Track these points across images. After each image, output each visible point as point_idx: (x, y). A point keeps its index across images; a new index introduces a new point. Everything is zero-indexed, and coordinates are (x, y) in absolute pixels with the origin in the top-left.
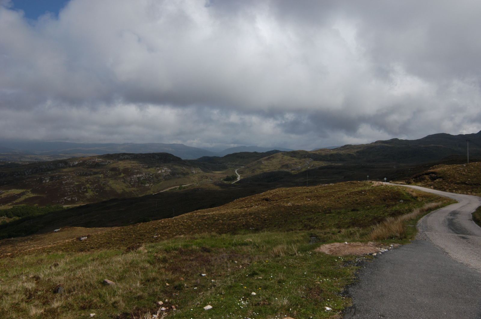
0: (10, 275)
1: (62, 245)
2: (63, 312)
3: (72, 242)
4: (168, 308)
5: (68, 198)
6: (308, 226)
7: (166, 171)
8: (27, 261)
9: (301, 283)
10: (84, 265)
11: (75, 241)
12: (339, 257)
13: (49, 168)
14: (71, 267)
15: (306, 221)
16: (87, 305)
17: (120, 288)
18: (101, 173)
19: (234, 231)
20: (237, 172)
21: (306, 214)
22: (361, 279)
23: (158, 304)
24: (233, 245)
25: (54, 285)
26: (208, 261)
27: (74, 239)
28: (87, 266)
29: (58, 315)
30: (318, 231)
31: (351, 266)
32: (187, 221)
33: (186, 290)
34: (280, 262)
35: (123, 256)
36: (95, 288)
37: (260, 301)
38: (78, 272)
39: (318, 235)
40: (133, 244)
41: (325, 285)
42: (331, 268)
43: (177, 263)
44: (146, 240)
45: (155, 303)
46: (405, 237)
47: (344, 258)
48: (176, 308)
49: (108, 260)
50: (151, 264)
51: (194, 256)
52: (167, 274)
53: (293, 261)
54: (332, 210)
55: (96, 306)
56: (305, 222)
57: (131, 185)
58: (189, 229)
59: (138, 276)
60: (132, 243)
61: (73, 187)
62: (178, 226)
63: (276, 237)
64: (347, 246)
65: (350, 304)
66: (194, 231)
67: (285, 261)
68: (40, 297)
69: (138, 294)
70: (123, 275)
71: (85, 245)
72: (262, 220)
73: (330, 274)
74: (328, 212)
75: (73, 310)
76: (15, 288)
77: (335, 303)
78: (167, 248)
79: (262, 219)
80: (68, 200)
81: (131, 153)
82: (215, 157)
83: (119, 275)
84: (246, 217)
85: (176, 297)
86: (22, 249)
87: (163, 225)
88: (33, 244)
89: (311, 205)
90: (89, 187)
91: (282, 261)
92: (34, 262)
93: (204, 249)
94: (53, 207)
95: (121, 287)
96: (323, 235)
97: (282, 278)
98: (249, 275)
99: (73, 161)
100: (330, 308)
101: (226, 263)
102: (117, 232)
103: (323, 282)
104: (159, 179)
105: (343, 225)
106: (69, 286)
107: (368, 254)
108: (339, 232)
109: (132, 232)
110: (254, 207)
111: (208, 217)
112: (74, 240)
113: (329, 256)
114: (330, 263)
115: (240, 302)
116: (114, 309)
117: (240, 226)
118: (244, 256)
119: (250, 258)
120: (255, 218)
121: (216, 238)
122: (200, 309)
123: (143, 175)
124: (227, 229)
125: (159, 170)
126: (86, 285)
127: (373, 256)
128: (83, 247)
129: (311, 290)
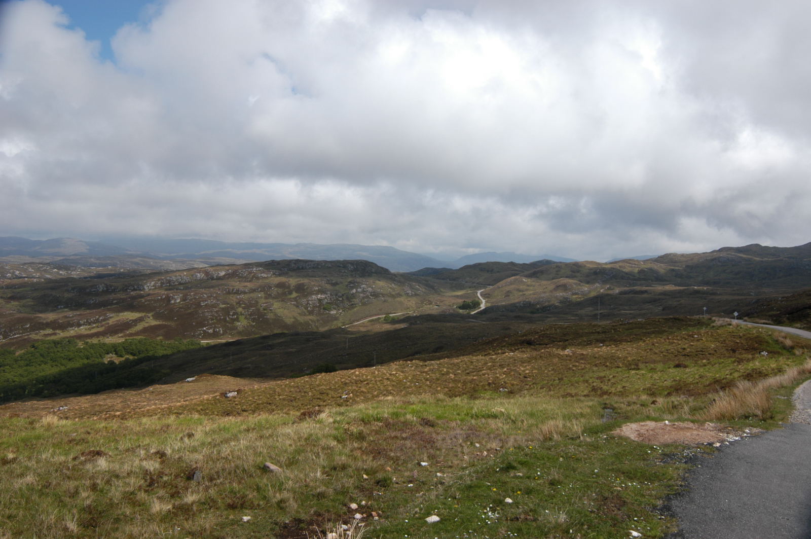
0: (121, 447)
1: (198, 403)
2: (201, 511)
3: (214, 400)
4: (365, 515)
5: (209, 329)
6: (599, 391)
7: (365, 290)
8: (147, 427)
9: (588, 487)
10: (233, 437)
11: (218, 397)
12: (655, 447)
13: (180, 280)
14: (214, 440)
15: (595, 382)
16: (238, 503)
17: (290, 477)
18: (261, 291)
19: (473, 394)
20: (481, 295)
21: (595, 369)
22: (693, 486)
23: (349, 508)
24: (472, 417)
25: (187, 467)
26: (431, 442)
27: (216, 394)
28: (238, 440)
29: (194, 514)
30: (616, 398)
31: (675, 463)
32: (396, 373)
33: (395, 488)
34: (552, 450)
35: (295, 426)
36: (251, 476)
37: (520, 514)
38: (224, 449)
39: (616, 405)
40: (308, 407)
41: (630, 493)
42: (641, 464)
43: (380, 442)
44: (329, 401)
45: (345, 505)
46: (772, 418)
47: (662, 448)
48: (379, 515)
49: (270, 431)
50: (338, 441)
51: (408, 432)
52: (365, 459)
53: (574, 449)
54: (640, 365)
55: (252, 505)
56: (593, 382)
57: (308, 311)
58: (400, 387)
59: (318, 460)
60: (306, 405)
61: (216, 312)
62: (381, 380)
63: (544, 405)
64: (668, 428)
65: (674, 529)
66: (408, 390)
67: (561, 449)
68: (166, 485)
69: (318, 490)
70: (295, 458)
71: (234, 405)
72: (521, 377)
73: (639, 474)
74: (633, 367)
75: (216, 509)
76: (129, 468)
77: (648, 525)
78: (364, 417)
79: (520, 375)
80: (208, 332)
81: (308, 259)
82: (444, 269)
83: (288, 458)
84: (494, 370)
85: (379, 498)
86: (137, 407)
87: (358, 378)
88: (153, 400)
89: (605, 354)
90: (241, 312)
91: (555, 448)
92: (157, 428)
93: (425, 421)
94: (185, 341)
95: (292, 476)
96: (625, 406)
97: (556, 477)
98: (501, 469)
99: (218, 270)
100: (639, 533)
101: (462, 446)
102: (283, 386)
103: (627, 487)
104: (353, 303)
105: (659, 390)
106: (211, 469)
107: (705, 444)
108: (654, 402)
109: (307, 388)
110: (507, 354)
111: (432, 367)
112: (217, 396)
113: (636, 443)
114: (638, 455)
115: (485, 513)
116: (280, 511)
117: (483, 385)
118: (490, 436)
119: (500, 440)
120: (510, 373)
121: (445, 403)
122: (420, 521)
123: (327, 296)
124: (462, 388)
125: (352, 288)
126: (237, 470)
127: (715, 447)
128: (229, 408)
129: (606, 499)
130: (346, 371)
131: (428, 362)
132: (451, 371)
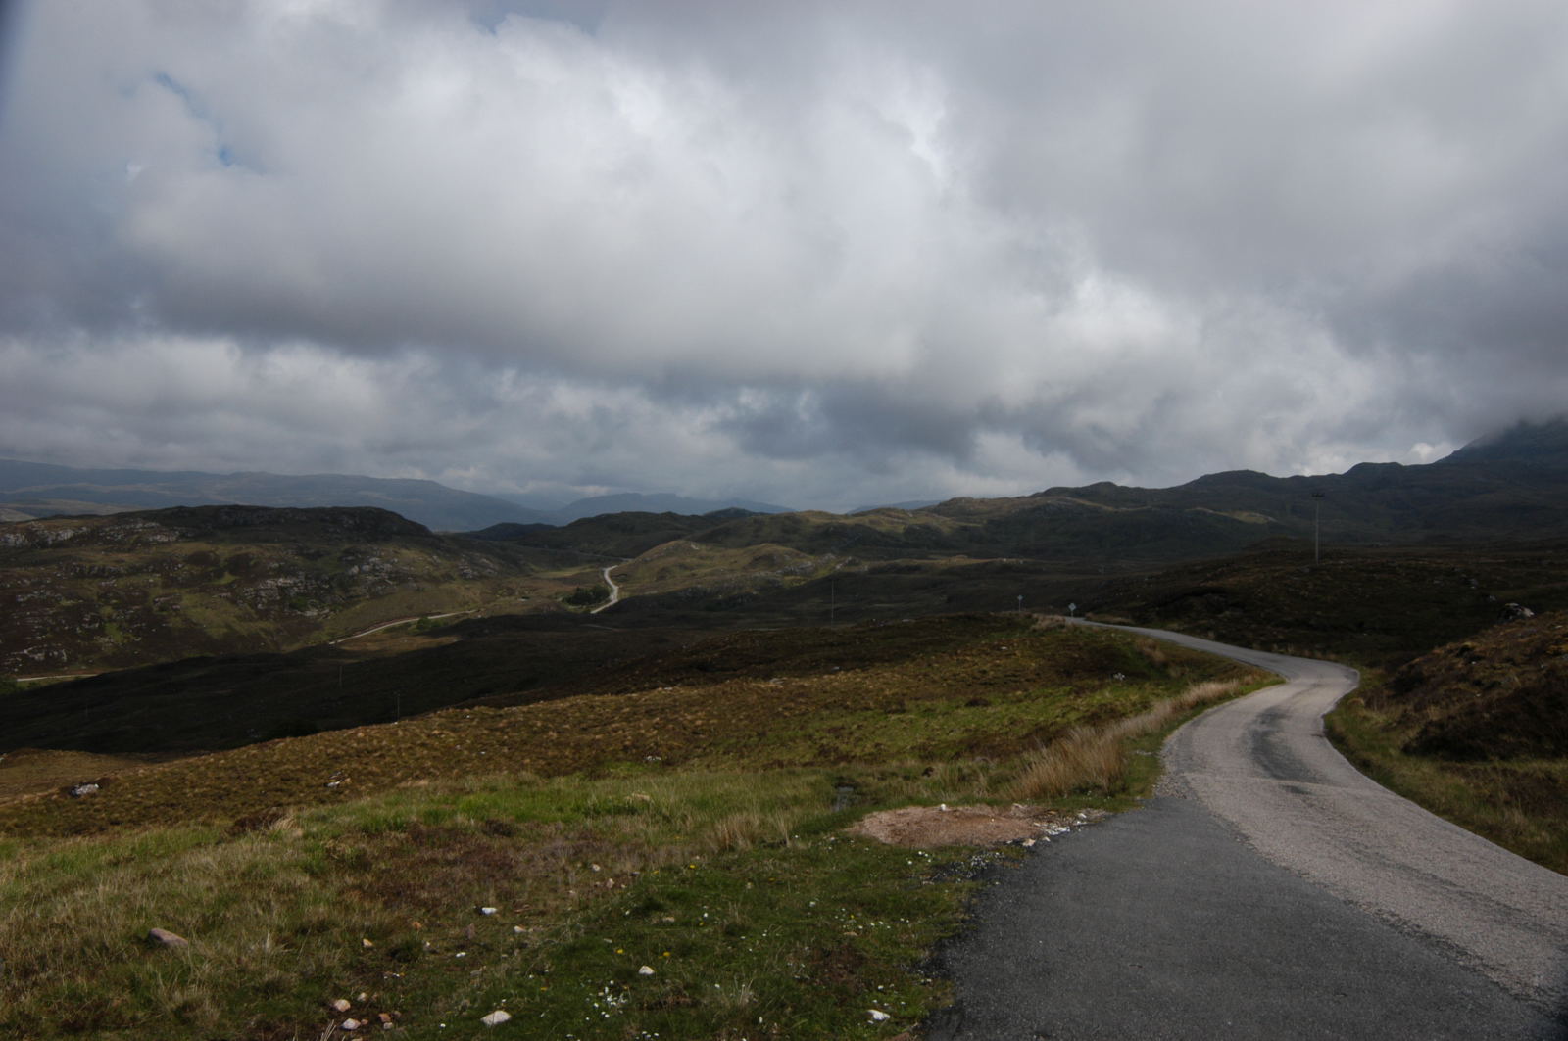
1: (8, 811)
3: (44, 804)
4: (365, 1022)
5: (36, 654)
6: (833, 754)
7: (378, 568)
9: (797, 935)
10: (81, 881)
11: (55, 797)
12: (920, 853)
14: (36, 888)
15: (826, 738)
16: (86, 1018)
17: (205, 955)
18: (154, 571)
19: (595, 769)
20: (611, 577)
21: (825, 713)
22: (985, 920)
23: (333, 1009)
24: (587, 814)
26: (504, 866)
27: (50, 791)
28: (93, 885)
30: (861, 767)
31: (955, 881)
32: (441, 734)
33: (428, 962)
34: (733, 869)
35: (220, 849)
36: (119, 958)
37: (667, 995)
38: (59, 907)
39: (859, 780)
40: (256, 808)
41: (873, 941)
42: (894, 886)
43: (401, 871)
44: (302, 795)
45: (324, 1004)
46: (1124, 790)
47: (934, 855)
48: (394, 1019)
49: (166, 862)
50: (313, 875)
51: (459, 850)
52: (367, 908)
53: (774, 865)
54: (906, 703)
55: (118, 1022)
56: (822, 739)
57: (258, 612)
58: (448, 761)
59: (268, 916)
60: (253, 805)
61: (54, 616)
62: (410, 748)
63: (726, 786)
64: (946, 817)
65: (948, 1001)
66: (465, 765)
67: (749, 867)
69: (267, 978)
70: (218, 915)
71: (91, 811)
72: (687, 733)
73: (890, 905)
74: (894, 707)
77: (902, 997)
78: (370, 825)
79: (685, 728)
80: (34, 659)
81: (259, 504)
82: (539, 526)
83: (203, 915)
84: (635, 720)
85: (394, 985)
87: (361, 745)
89: (843, 685)
90: (109, 617)
91: (739, 866)
93: (494, 825)
95: (210, 953)
96: (876, 780)
97: (738, 920)
98: (636, 912)
99: (58, 527)
100: (886, 1012)
101: (565, 871)
102: (202, 768)
103: (868, 929)
104: (352, 593)
105: (940, 749)
106: (25, 952)
107: (1009, 842)
108: (927, 772)
109: (254, 770)
110: (660, 689)
111: (512, 719)
112: (53, 794)
113: (888, 848)
114: (891, 870)
115: (600, 999)
116: (182, 1027)
117: (614, 750)
118: (621, 848)
119: (642, 855)
120: (664, 727)
121: (535, 789)
122: (471, 1023)
123: (297, 580)
124: (574, 759)
125: (352, 564)
126: (86, 949)
127: (1025, 847)
128: (81, 820)
129: (827, 956)
130: (337, 732)
131: (506, 709)
132: (550, 725)
